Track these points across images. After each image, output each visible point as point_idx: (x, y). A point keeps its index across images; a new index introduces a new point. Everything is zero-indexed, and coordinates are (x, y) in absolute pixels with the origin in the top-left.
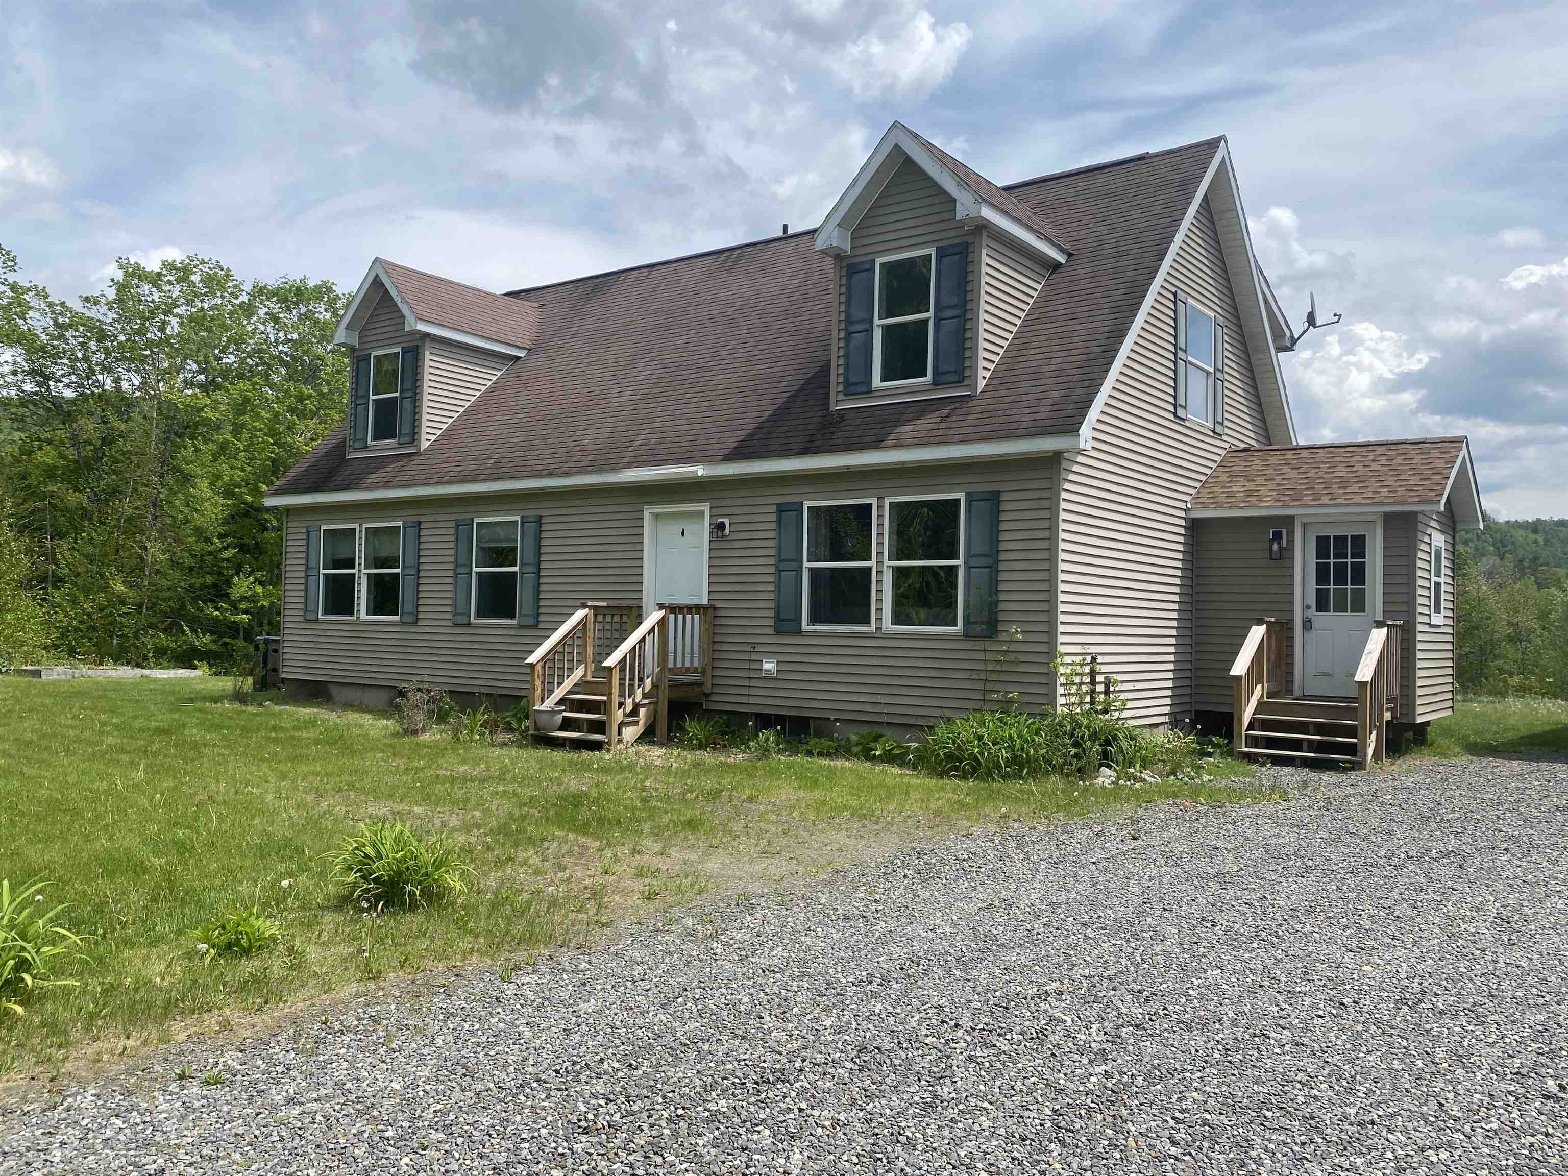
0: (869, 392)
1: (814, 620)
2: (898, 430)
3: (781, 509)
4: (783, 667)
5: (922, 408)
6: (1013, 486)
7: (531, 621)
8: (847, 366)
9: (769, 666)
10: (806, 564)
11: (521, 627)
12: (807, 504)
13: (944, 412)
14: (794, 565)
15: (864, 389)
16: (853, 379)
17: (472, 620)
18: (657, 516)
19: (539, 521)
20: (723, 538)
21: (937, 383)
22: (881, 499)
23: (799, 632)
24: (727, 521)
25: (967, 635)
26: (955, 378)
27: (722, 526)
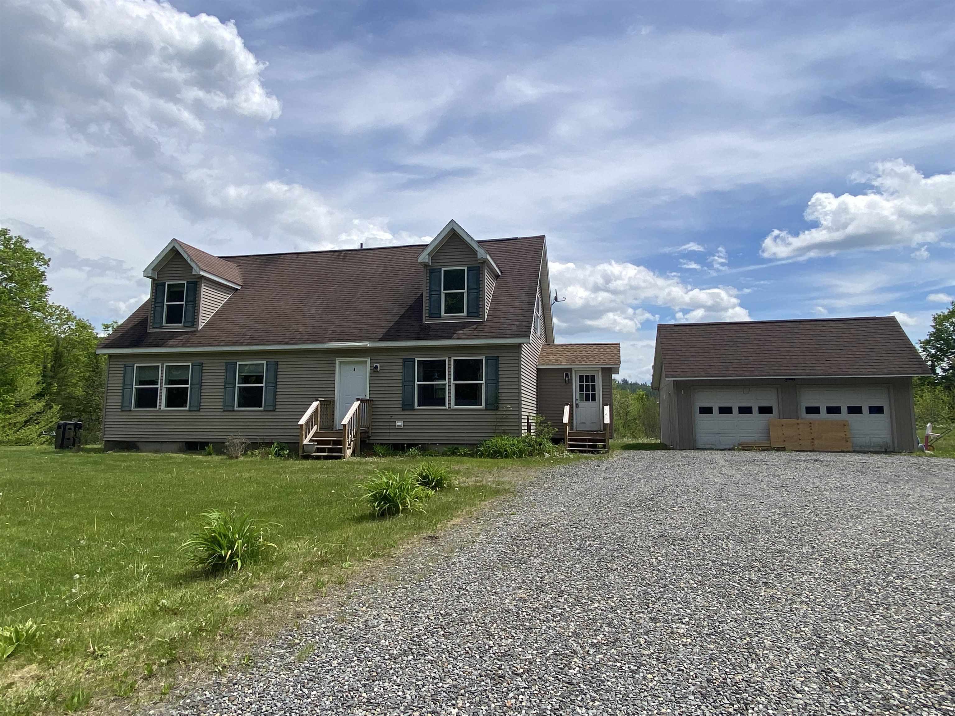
0: (439, 317)
1: (419, 405)
2: (457, 332)
3: (405, 361)
4: (405, 424)
5: (464, 325)
6: (503, 355)
7: (271, 408)
8: (430, 308)
9: (399, 423)
10: (416, 383)
11: (265, 411)
12: (417, 359)
13: (475, 327)
14: (411, 383)
15: (438, 316)
16: (432, 312)
17: (235, 408)
18: (341, 362)
19: (277, 364)
20: (377, 372)
21: (468, 316)
22: (450, 358)
23: (413, 410)
24: (378, 365)
25: (486, 409)
26: (476, 314)
27: (376, 367)
